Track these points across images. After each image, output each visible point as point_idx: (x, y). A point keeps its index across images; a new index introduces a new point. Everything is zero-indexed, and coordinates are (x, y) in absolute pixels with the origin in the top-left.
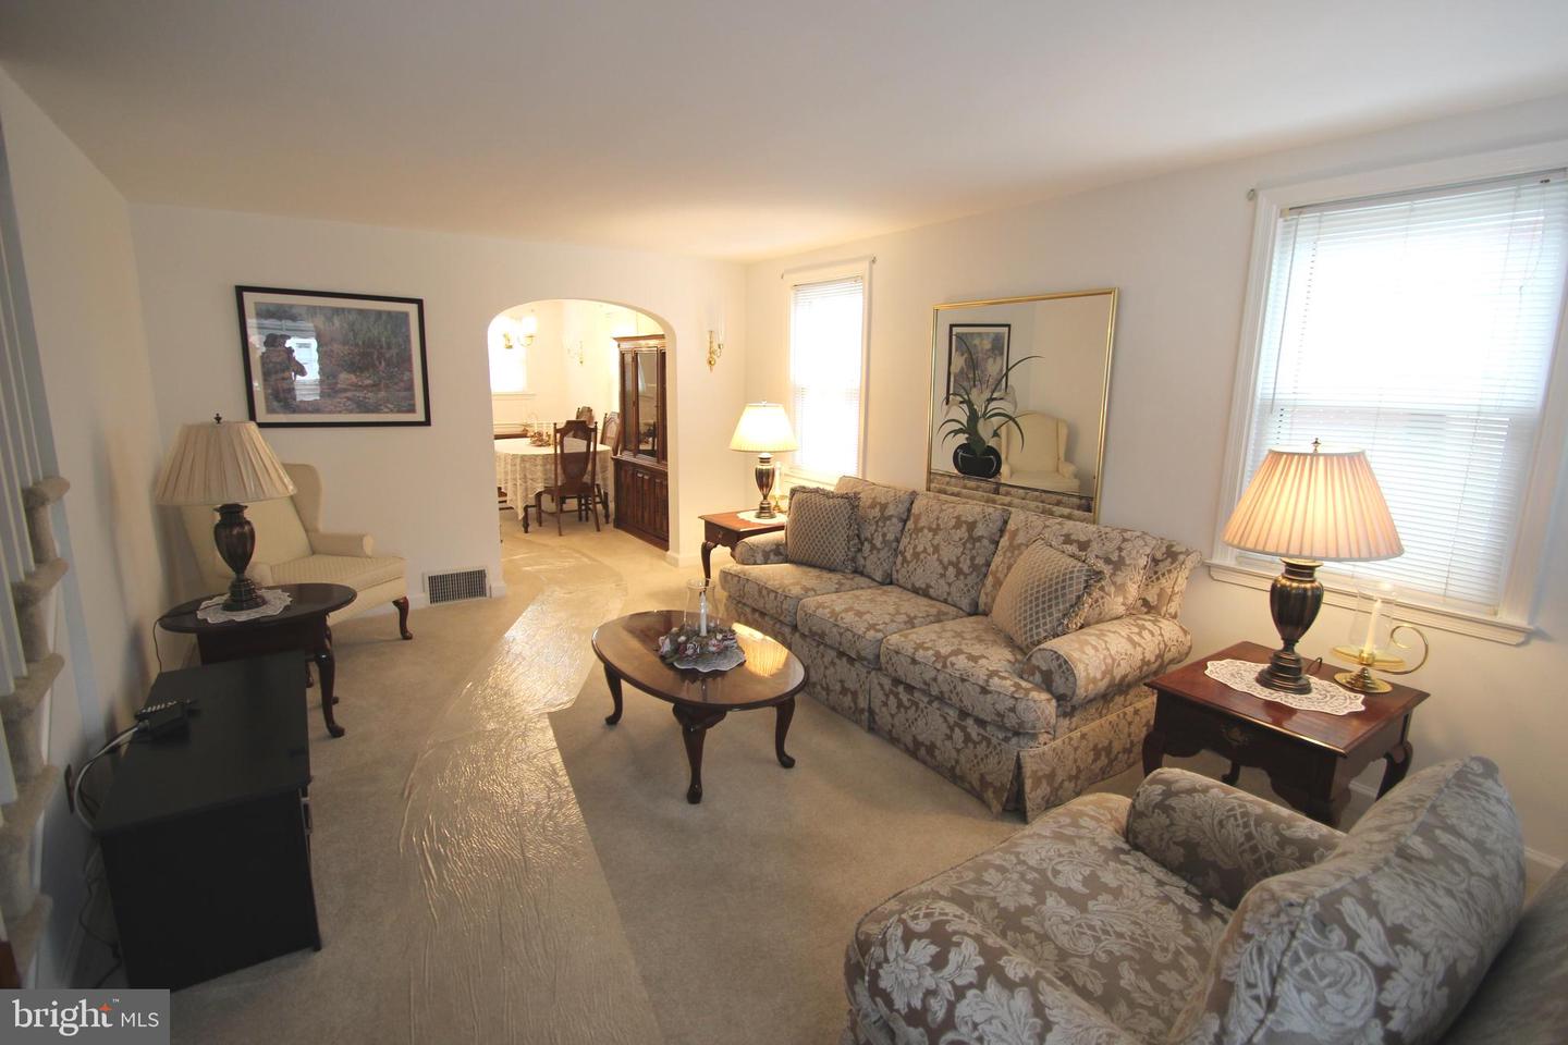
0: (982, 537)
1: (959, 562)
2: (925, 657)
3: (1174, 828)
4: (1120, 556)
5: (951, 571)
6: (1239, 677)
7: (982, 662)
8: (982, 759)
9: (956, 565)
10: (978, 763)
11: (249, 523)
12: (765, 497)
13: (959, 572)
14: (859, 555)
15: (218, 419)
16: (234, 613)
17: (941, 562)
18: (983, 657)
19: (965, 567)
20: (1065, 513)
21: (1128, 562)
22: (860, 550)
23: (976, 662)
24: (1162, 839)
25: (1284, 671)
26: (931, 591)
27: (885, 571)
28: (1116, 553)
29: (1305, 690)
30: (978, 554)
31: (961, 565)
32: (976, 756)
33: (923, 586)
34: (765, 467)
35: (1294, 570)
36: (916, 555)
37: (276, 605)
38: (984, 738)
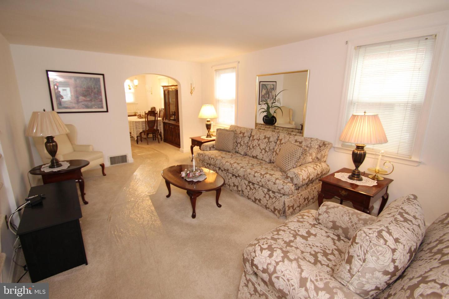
0: (272, 141)
1: (265, 148)
2: (258, 175)
3: (329, 218)
4: (311, 145)
5: (263, 151)
6: (344, 177)
7: (274, 176)
8: (274, 203)
9: (265, 149)
10: (273, 204)
11: (55, 142)
12: (209, 132)
13: (266, 151)
14: (237, 148)
15: (44, 110)
16: (53, 169)
17: (260, 149)
18: (274, 174)
19: (267, 150)
20: (295, 134)
21: (313, 147)
22: (237, 146)
23: (272, 176)
24: (326, 221)
25: (356, 175)
26: (258, 157)
27: (244, 152)
28: (310, 145)
29: (361, 180)
30: (271, 146)
31: (266, 149)
32: (272, 202)
33: (256, 156)
34: (208, 123)
35: (358, 147)
36: (253, 147)
37: (65, 166)
38: (275, 197)
